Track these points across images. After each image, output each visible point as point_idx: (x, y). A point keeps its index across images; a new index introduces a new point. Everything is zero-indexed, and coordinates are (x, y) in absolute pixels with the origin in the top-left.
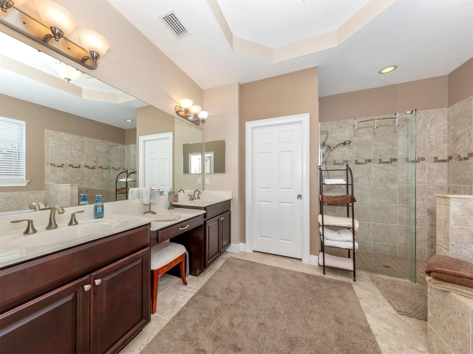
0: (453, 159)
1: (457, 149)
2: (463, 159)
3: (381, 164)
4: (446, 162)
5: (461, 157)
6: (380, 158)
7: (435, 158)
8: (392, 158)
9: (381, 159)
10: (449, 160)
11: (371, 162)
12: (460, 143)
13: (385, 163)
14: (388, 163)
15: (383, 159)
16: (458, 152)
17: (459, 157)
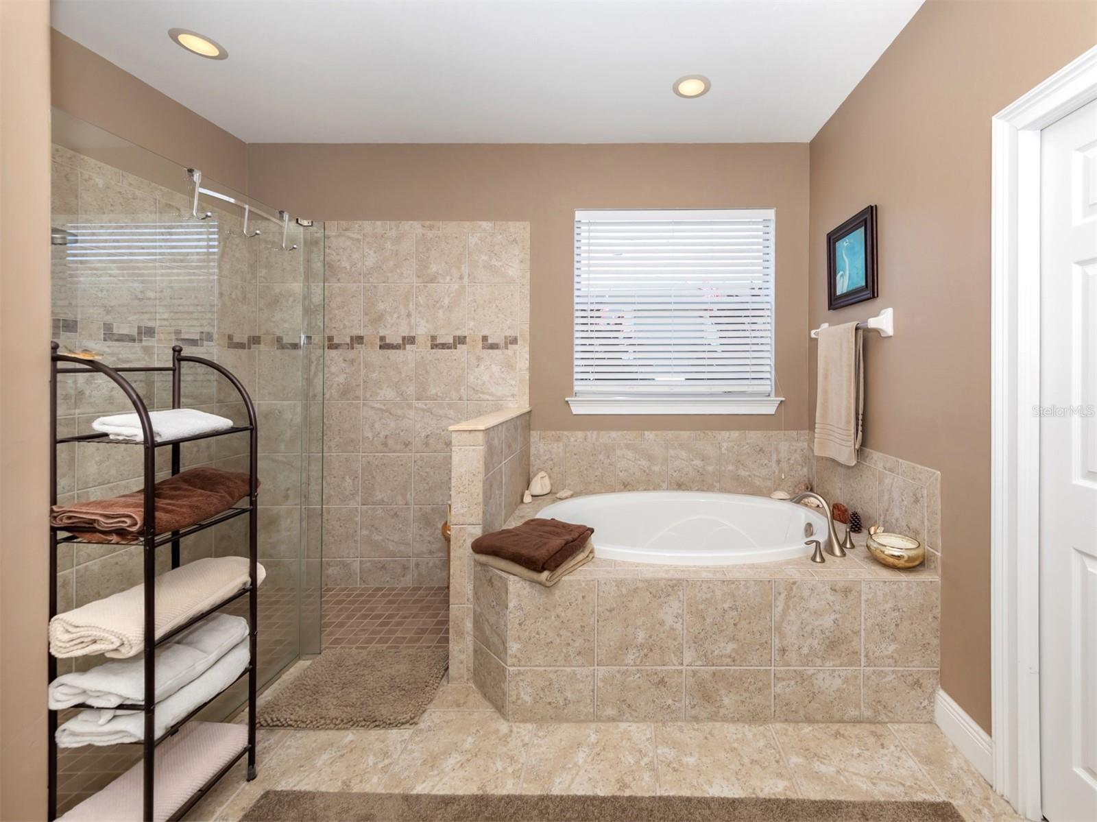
0: (262, 343)
1: (274, 322)
2: (289, 346)
3: (109, 343)
4: (245, 348)
5: (285, 341)
6: (108, 318)
7: (230, 337)
8: (142, 324)
9: (109, 324)
10: (253, 346)
11: (76, 332)
12: (281, 310)
13: (121, 338)
14: (132, 339)
15: (115, 325)
16: (275, 330)
17: (277, 341)
